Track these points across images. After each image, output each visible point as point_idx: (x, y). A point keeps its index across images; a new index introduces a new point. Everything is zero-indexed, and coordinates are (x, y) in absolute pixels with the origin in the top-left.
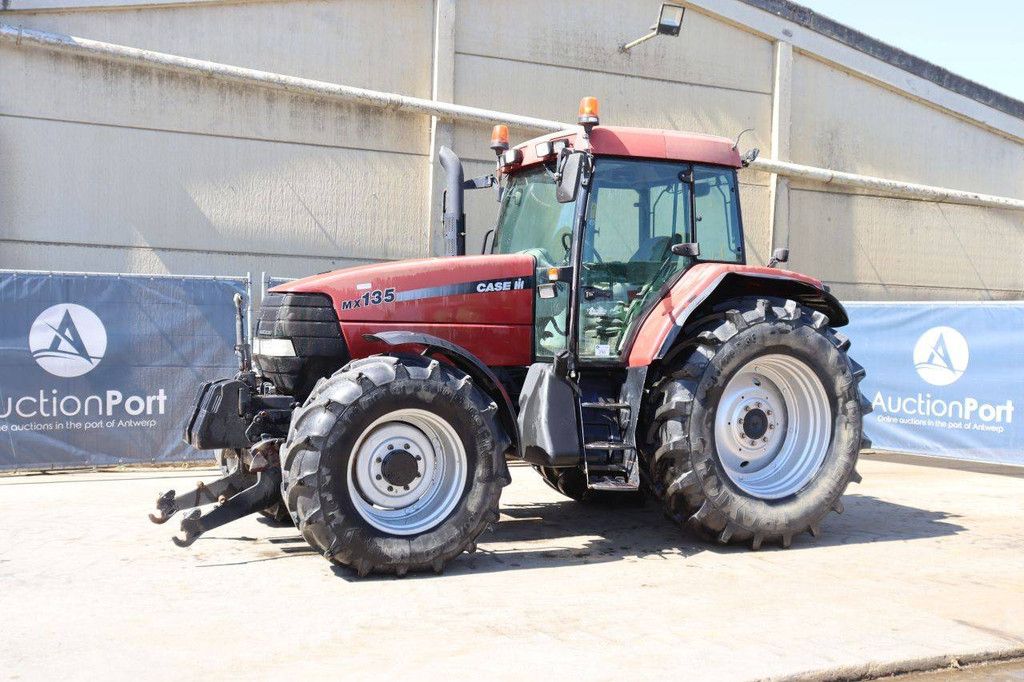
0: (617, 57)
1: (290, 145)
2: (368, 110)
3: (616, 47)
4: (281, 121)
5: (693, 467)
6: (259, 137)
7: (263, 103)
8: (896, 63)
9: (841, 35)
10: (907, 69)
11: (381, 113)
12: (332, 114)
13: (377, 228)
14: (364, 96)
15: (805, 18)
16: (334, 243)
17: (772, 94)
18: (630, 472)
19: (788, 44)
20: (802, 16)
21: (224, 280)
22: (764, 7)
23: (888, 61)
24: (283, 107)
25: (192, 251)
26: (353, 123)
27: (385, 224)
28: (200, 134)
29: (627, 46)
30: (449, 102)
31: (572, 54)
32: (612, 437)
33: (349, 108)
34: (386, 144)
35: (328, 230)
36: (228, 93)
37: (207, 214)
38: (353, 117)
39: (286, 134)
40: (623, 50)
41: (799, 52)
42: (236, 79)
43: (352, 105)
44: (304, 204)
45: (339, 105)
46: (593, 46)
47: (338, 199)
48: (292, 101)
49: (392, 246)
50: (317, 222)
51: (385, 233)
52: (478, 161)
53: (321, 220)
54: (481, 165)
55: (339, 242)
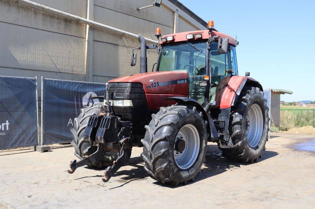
0: (136, 12)
2: (68, 21)
3: (136, 9)
4: (39, 22)
5: (243, 139)
6: (32, 27)
7: (33, 14)
8: (200, 22)
9: (189, 13)
10: (203, 24)
11: (71, 22)
12: (56, 21)
13: (70, 62)
14: (68, 16)
15: (181, 7)
17: (173, 28)
18: (228, 142)
19: (177, 13)
20: (180, 5)
21: (28, 79)
22: (172, 2)
23: (198, 21)
24: (40, 17)
25: (8, 68)
26: (62, 25)
27: (72, 61)
28: (11, 24)
29: (139, 9)
30: (93, 21)
31: (125, 9)
32: (219, 131)
33: (61, 20)
34: (73, 34)
35: (55, 62)
36: (21, 9)
37: (14, 54)
38: (63, 23)
39: (41, 27)
40: (138, 10)
41: (180, 16)
42: (27, 4)
44: (47, 52)
45: (58, 18)
46: (130, 7)
47: (58, 51)
49: (74, 68)
50: (51, 59)
51: (72, 64)
52: (99, 41)
53: (53, 58)
54: (100, 43)
55: (58, 67)
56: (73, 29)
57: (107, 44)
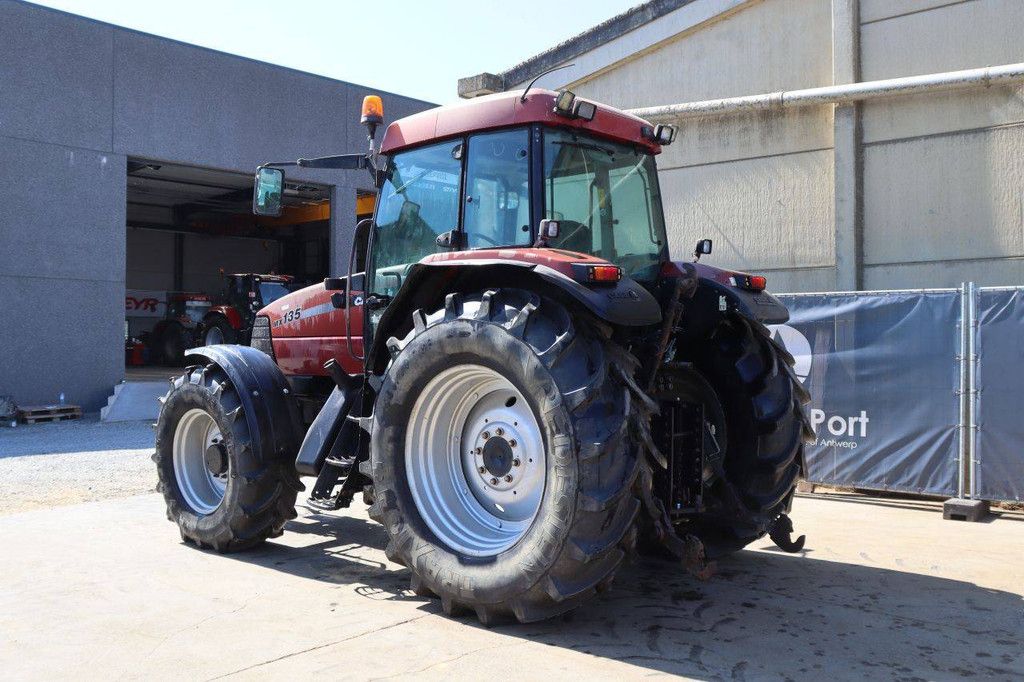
1: (700, 168)
2: (772, 114)
4: (691, 146)
6: (673, 166)
11: (783, 116)
12: (735, 128)
13: (783, 235)
16: (741, 257)
26: (756, 130)
27: (791, 231)
30: (848, 83)
33: (751, 117)
34: (790, 147)
35: (736, 244)
38: (756, 125)
39: (696, 159)
43: (755, 115)
44: (713, 221)
45: (742, 118)
47: (744, 212)
48: (699, 126)
49: (799, 252)
50: (725, 238)
51: (791, 239)
52: (895, 141)
53: (729, 235)
54: (899, 146)
55: (746, 255)
56: (791, 134)
57: (931, 141)
